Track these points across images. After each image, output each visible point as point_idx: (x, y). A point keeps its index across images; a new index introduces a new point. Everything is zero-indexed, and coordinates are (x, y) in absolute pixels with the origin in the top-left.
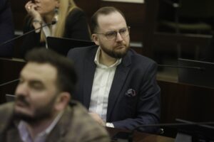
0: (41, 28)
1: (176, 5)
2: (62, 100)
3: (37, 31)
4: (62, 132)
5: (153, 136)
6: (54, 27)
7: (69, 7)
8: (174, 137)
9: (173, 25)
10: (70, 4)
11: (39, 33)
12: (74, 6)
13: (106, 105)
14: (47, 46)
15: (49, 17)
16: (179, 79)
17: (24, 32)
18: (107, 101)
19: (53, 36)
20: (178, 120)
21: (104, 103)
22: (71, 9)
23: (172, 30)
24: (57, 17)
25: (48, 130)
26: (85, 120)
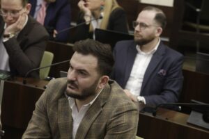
0: (90, 21)
1: (198, 10)
2: (103, 81)
3: (87, 23)
4: (102, 104)
5: (172, 112)
6: (100, 21)
7: (113, 6)
8: (189, 113)
9: (195, 25)
10: (113, 3)
11: (89, 25)
12: (117, 6)
13: (142, 81)
14: (94, 37)
15: (97, 12)
16: (197, 69)
17: (78, 24)
18: (142, 77)
19: (98, 28)
20: (193, 101)
21: (140, 78)
22: (114, 8)
23: (194, 30)
24: (102, 14)
25: (91, 103)
26: (120, 96)
